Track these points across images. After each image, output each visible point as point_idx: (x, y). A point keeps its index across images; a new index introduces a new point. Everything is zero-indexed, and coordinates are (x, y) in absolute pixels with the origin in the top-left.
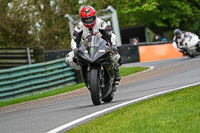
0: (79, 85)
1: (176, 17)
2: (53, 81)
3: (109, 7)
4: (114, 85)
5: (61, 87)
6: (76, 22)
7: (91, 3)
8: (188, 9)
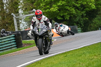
0: (19, 49)
1: (67, 14)
2: (5, 47)
3: (34, 10)
5: (10, 50)
6: (17, 17)
7: (25, 7)
8: (73, 11)
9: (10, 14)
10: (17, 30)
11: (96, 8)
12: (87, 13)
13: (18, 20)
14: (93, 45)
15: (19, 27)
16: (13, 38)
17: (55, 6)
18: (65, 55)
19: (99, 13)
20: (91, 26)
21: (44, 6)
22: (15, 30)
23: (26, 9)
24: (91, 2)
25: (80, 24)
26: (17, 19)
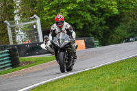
0: (14, 69)
1: (81, 22)
3: (35, 16)
4: (73, 61)
5: (2, 70)
6: (12, 26)
7: (23, 13)
8: (88, 17)
9: (3, 22)
10: (11, 43)
11: (119, 14)
12: (107, 19)
13: (13, 30)
14: (115, 63)
15: (14, 39)
16: (7, 55)
17: (64, 10)
18: (78, 77)
19: (123, 20)
20: (112, 38)
21: (49, 10)
22: (9, 43)
23: (24, 14)
24: (112, 5)
25: (98, 35)
26: (12, 28)
